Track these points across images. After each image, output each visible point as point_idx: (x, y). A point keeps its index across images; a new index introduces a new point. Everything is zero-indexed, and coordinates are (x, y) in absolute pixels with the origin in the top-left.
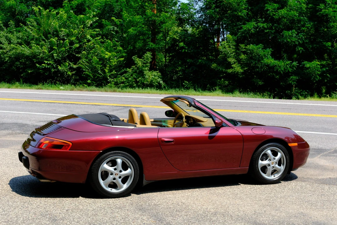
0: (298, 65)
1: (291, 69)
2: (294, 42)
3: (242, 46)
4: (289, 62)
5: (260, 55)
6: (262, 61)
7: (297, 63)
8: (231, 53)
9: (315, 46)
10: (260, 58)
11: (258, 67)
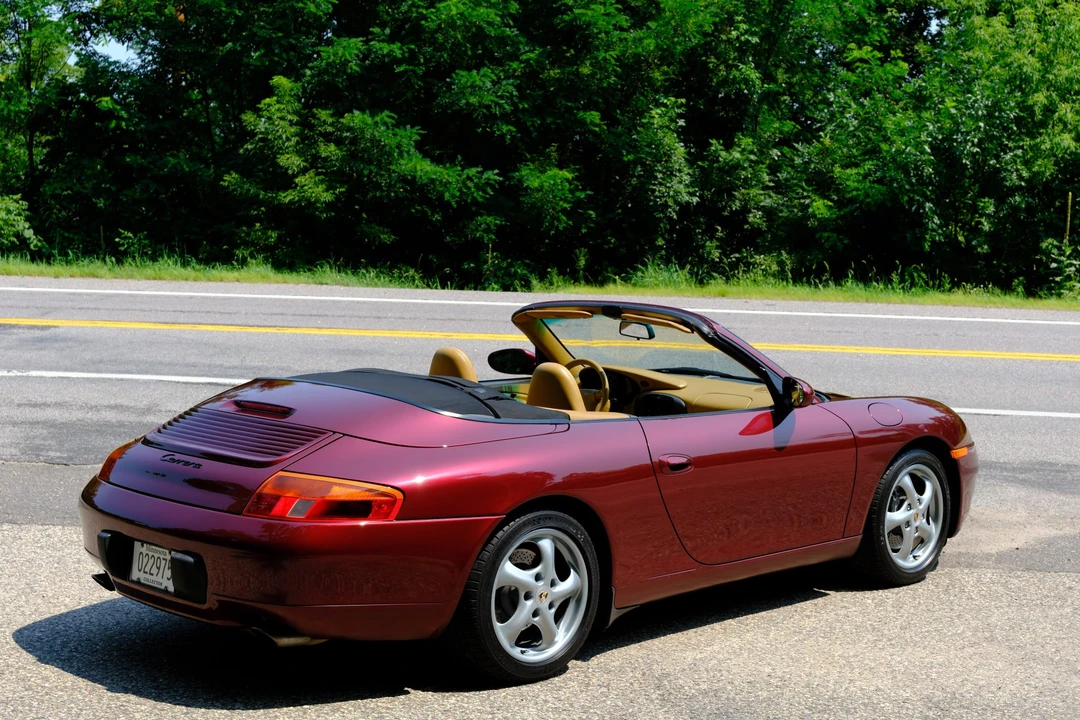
0: (501, 179)
1: (480, 193)
2: (488, 107)
3: (324, 115)
4: (472, 171)
5: (385, 146)
6: (393, 167)
7: (497, 174)
8: (288, 139)
9: (552, 123)
10: (382, 156)
11: (378, 186)
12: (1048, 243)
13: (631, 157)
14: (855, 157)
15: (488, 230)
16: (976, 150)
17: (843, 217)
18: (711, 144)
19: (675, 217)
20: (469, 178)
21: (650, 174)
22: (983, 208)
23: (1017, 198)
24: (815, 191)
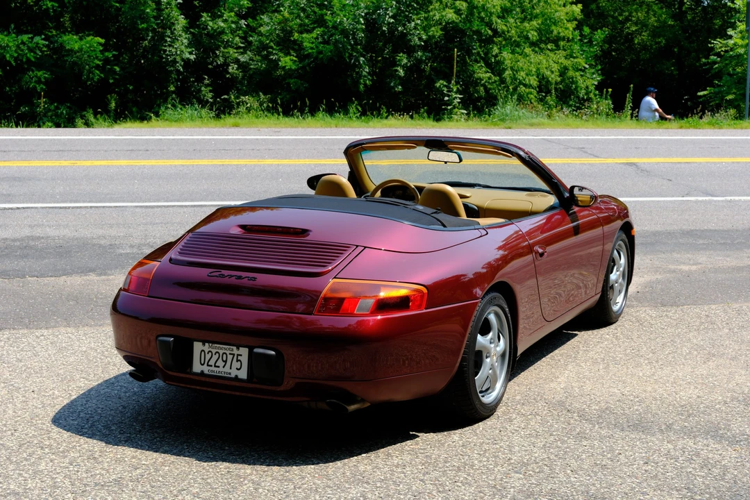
0: (47, 43)
1: (32, 54)
4: (25, 38)
7: (43, 39)
12: (440, 83)
13: (144, 26)
14: (308, 26)
15: (39, 82)
16: (392, 20)
17: (301, 68)
18: (202, 16)
19: (182, 70)
20: (23, 43)
21: (162, 38)
22: (399, 60)
23: (419, 53)
24: (281, 50)
